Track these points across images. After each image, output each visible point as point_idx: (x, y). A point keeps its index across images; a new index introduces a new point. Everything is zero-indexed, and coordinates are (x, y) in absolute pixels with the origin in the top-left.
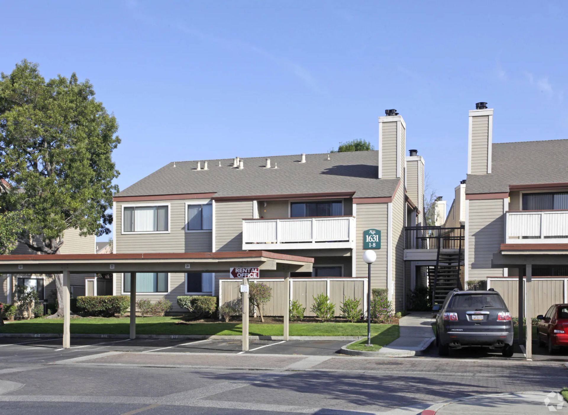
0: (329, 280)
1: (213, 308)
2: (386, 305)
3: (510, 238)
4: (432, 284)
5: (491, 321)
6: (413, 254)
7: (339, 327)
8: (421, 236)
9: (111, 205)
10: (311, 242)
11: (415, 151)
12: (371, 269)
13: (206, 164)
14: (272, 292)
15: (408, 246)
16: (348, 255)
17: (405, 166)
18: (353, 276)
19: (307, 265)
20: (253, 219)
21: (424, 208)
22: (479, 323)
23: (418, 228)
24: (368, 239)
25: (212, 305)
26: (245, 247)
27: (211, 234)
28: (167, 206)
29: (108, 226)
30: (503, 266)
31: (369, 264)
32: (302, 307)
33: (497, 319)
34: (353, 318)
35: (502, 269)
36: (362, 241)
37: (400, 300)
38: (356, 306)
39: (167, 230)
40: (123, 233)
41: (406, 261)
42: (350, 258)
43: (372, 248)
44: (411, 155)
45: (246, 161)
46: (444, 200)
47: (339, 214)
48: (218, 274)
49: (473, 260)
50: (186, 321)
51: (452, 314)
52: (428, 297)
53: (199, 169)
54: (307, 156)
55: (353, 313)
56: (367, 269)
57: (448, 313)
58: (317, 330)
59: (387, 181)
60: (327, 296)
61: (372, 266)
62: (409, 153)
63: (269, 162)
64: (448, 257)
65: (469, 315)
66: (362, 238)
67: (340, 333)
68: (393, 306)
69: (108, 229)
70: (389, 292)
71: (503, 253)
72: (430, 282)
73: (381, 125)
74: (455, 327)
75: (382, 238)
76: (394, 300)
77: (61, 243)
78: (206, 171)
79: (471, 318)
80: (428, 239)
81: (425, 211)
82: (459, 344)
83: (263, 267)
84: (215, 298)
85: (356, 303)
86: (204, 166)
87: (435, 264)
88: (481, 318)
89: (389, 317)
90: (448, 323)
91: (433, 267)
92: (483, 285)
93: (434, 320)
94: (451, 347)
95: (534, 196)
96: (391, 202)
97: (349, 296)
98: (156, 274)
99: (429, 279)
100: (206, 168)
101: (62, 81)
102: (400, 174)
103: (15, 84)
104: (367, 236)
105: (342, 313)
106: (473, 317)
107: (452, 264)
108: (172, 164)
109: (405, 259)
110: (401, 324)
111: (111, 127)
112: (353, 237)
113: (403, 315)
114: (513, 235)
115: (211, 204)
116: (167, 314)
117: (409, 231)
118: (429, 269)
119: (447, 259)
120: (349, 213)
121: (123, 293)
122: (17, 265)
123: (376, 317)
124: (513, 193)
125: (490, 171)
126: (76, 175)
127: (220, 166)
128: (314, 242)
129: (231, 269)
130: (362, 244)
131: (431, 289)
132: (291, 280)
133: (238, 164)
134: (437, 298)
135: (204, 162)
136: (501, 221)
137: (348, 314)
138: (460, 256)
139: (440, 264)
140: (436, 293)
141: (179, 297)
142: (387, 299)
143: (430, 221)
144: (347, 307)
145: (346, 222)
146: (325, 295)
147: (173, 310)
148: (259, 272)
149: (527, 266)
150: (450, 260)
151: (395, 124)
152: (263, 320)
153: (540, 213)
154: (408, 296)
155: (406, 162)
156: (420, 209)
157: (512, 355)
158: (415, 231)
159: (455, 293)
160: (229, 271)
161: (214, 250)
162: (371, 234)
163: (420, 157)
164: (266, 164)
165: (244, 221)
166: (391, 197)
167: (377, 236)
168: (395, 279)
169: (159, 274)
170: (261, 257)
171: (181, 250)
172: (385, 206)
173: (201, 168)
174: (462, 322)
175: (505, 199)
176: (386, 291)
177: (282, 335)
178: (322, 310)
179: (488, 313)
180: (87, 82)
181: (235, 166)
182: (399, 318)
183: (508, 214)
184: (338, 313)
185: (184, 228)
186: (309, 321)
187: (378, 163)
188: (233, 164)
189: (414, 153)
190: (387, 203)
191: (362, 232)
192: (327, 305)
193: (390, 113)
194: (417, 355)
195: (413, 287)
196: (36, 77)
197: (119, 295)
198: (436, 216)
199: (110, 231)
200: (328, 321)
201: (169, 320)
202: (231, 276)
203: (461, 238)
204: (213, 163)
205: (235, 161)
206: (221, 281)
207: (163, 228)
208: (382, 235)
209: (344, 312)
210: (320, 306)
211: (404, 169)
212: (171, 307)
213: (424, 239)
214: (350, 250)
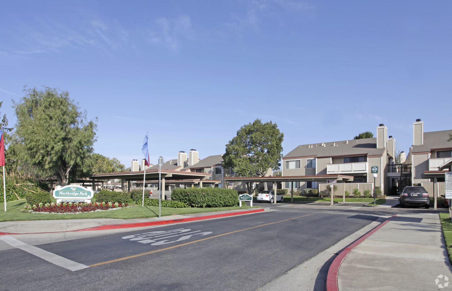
0: (358, 184)
1: (317, 192)
2: (380, 192)
3: (431, 168)
4: (399, 185)
5: (420, 196)
6: (391, 174)
7: (363, 199)
8: (394, 168)
9: (280, 160)
10: (352, 171)
11: (391, 136)
12: (375, 180)
13: (312, 146)
14: (338, 188)
15: (389, 171)
16: (365, 175)
17: (387, 142)
18: (367, 182)
19: (351, 179)
20: (330, 164)
21: (395, 157)
22: (415, 197)
23: (393, 165)
24: (373, 169)
25: (316, 192)
26: (328, 173)
27: (315, 169)
28: (300, 160)
29: (279, 167)
30: (428, 178)
31: (375, 178)
32: (349, 193)
33: (423, 195)
34: (368, 196)
35: (428, 179)
36: (371, 170)
37: (386, 191)
38: (369, 192)
39: (300, 168)
40: (285, 169)
41: (388, 177)
42: (366, 177)
43: (375, 173)
44: (390, 138)
45: (326, 144)
46: (405, 153)
47: (362, 161)
48: (318, 182)
49: (415, 176)
50: (308, 197)
51: (405, 194)
52: (397, 190)
53: (309, 147)
54: (348, 141)
55: (367, 195)
56: (374, 180)
57: (404, 194)
58: (354, 200)
59: (380, 149)
60: (358, 189)
61: (375, 179)
62: (389, 137)
63: (335, 144)
64: (405, 175)
65: (412, 194)
66: (371, 169)
67: (363, 201)
68: (383, 192)
69: (279, 168)
70: (381, 188)
71: (425, 174)
72: (398, 185)
73: (377, 130)
74: (406, 198)
75: (378, 169)
76: (383, 191)
77: (266, 173)
78: (312, 148)
79: (412, 195)
80: (397, 169)
81: (396, 158)
82: (408, 204)
83: (338, 179)
84: (317, 190)
85: (369, 191)
86: (311, 146)
87: (400, 178)
88: (416, 195)
89: (381, 196)
90: (404, 197)
91: (400, 179)
92: (420, 185)
93: (399, 198)
94: (405, 205)
95: (442, 152)
96: (382, 156)
97: (366, 189)
98: (296, 182)
99: (398, 183)
100: (312, 147)
101: (268, 124)
102: (385, 146)
103: (255, 126)
104: (373, 168)
105: (363, 195)
106: (413, 195)
107: (407, 178)
108: (300, 146)
109: (387, 176)
110: (386, 199)
111: (282, 136)
112: (367, 169)
113: (387, 196)
114: (432, 167)
115: (315, 159)
116: (300, 195)
117: (389, 166)
118: (398, 180)
119: (405, 176)
120: (366, 161)
121: (285, 188)
122: (261, 180)
123: (376, 196)
124: (432, 151)
125: (422, 144)
126: (272, 152)
127: (317, 146)
128: (353, 171)
129: (327, 180)
130: (371, 171)
131: (398, 187)
132: (345, 184)
133: (323, 145)
134: (400, 190)
135: (311, 145)
136: (427, 162)
137: (366, 195)
138: (410, 175)
139: (402, 178)
140: (401, 188)
141: (304, 190)
142: (380, 190)
143: (398, 161)
144: (365, 193)
145: (365, 164)
146: (357, 189)
147: (302, 194)
148: (336, 181)
149: (434, 178)
150: (406, 176)
151: (383, 129)
152: (335, 197)
153: (444, 159)
154: (389, 189)
155: (387, 141)
156: (394, 157)
157: (429, 208)
158: (392, 166)
159: (406, 187)
160: (326, 181)
161: (316, 173)
162: (374, 168)
163: (394, 139)
164: (334, 145)
165: (327, 165)
166: (382, 155)
167: (377, 168)
168: (383, 183)
169: (297, 182)
170: (337, 176)
171: (304, 175)
172: (380, 158)
173: (310, 147)
174: (409, 196)
175: (429, 154)
176: (380, 187)
177: (342, 202)
178: (356, 194)
179: (419, 194)
180: (275, 123)
181: (322, 146)
182: (385, 197)
183: (430, 159)
184: (362, 194)
185: (305, 167)
186: (351, 197)
187: (376, 143)
188: (321, 145)
189: (391, 137)
190: (380, 157)
191: (371, 167)
192: (358, 192)
193: (381, 125)
194: (392, 207)
195: (391, 186)
196: (260, 123)
197: (284, 189)
198: (401, 160)
199: (280, 169)
200: (358, 197)
201: (301, 197)
202: (327, 182)
203: (411, 168)
204: (314, 145)
205: (322, 144)
206: (319, 184)
207: (298, 167)
208: (378, 168)
209: (364, 194)
210: (355, 192)
211: (387, 143)
212: (301, 193)
213: (396, 168)
214: (366, 173)
